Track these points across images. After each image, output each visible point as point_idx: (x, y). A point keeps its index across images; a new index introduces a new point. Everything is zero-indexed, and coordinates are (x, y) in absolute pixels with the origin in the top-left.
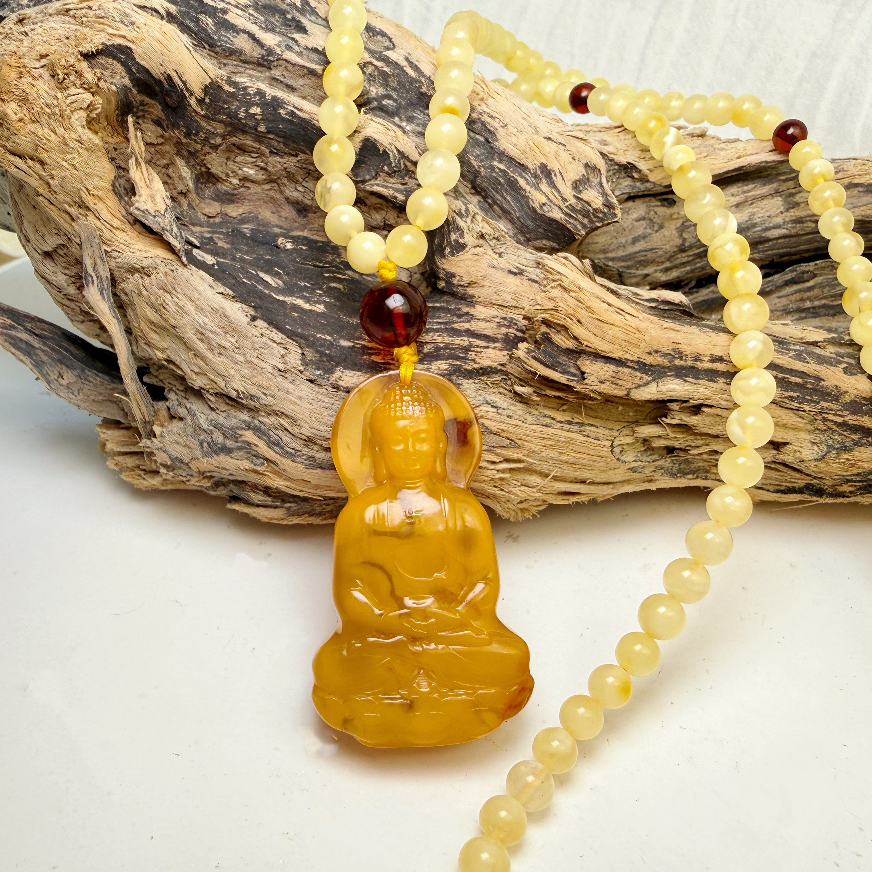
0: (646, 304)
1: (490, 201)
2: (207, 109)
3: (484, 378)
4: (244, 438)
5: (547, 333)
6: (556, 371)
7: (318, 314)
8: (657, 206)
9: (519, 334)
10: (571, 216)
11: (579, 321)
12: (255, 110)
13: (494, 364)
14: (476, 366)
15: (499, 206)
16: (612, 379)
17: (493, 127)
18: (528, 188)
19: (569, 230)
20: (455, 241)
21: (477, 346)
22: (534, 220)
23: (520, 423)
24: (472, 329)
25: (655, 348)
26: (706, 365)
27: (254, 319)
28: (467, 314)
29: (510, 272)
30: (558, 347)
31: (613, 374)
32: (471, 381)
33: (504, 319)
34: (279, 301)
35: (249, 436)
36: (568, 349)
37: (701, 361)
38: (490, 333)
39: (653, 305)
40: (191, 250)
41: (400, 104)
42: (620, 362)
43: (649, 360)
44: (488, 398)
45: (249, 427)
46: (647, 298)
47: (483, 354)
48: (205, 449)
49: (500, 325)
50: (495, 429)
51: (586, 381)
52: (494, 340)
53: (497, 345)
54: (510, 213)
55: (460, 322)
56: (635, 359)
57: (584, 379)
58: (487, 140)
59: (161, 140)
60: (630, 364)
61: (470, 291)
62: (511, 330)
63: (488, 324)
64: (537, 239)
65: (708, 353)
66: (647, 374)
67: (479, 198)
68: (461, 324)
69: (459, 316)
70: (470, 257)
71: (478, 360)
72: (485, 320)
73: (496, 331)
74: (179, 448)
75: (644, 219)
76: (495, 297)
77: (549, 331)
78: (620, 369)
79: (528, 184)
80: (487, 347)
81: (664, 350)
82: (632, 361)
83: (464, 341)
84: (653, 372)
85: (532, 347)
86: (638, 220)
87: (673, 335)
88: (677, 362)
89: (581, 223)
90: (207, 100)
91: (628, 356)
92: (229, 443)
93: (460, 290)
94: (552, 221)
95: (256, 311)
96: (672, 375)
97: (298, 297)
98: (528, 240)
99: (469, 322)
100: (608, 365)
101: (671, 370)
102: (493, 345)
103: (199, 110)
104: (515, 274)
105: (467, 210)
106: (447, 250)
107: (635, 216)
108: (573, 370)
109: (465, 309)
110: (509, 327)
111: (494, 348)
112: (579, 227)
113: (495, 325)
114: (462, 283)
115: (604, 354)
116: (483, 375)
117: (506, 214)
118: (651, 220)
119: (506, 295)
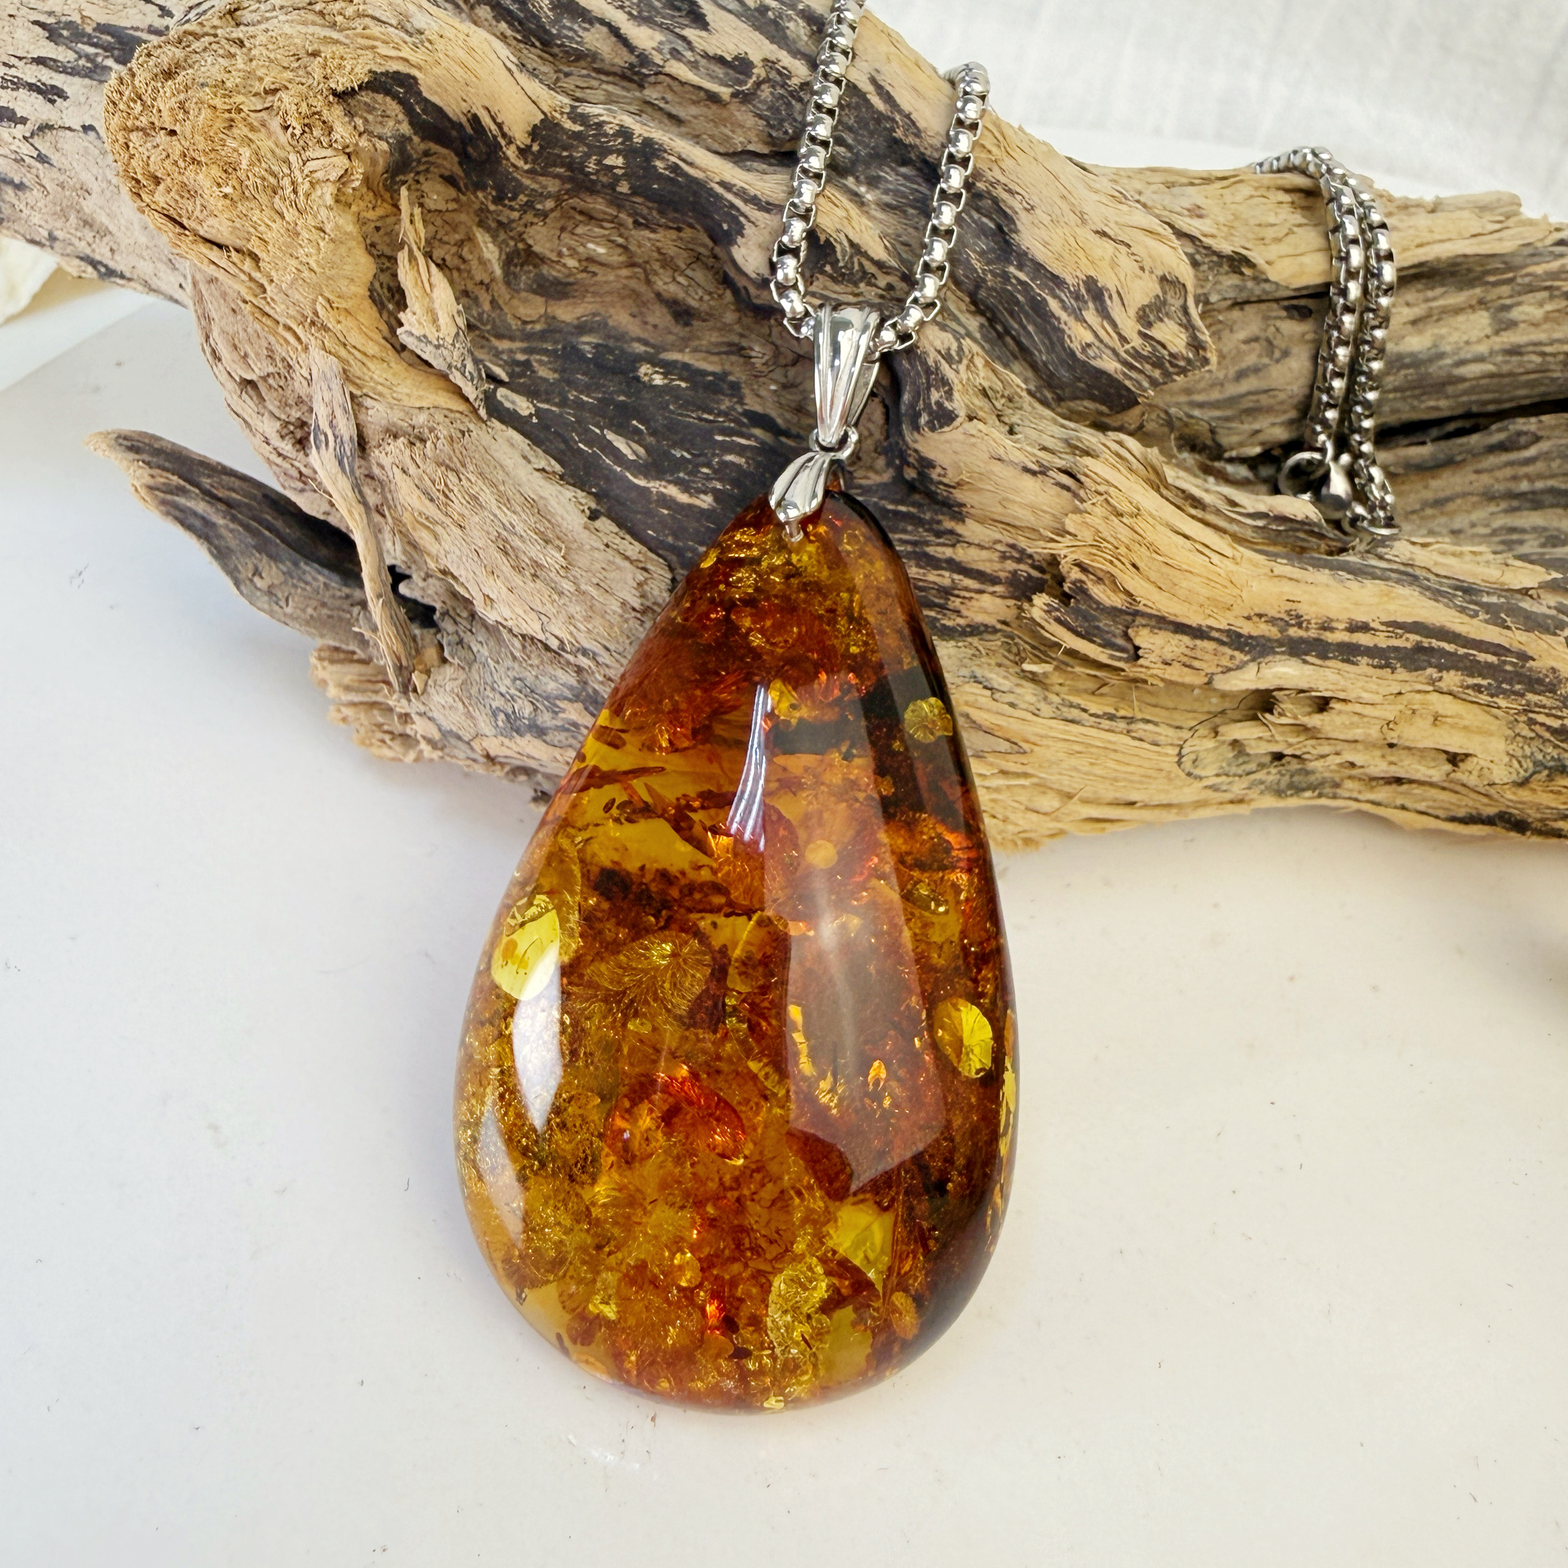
0: (1249, 521)
1: (999, 328)
2: (534, 162)
3: (975, 641)
4: (568, 715)
5: (1082, 582)
6: (1093, 642)
7: (702, 511)
8: (1280, 318)
9: (1035, 574)
10: (1132, 367)
11: (1134, 566)
12: (612, 160)
13: (991, 621)
14: (961, 621)
15: (1013, 338)
16: (1185, 659)
17: (1011, 208)
18: (1063, 316)
19: (1128, 390)
20: (938, 403)
21: (966, 589)
22: (1071, 368)
23: (1029, 717)
24: (957, 559)
25: (1257, 611)
26: (1340, 636)
27: (594, 516)
28: (952, 532)
29: (1026, 470)
30: (1098, 603)
31: (1188, 652)
32: (953, 643)
33: (1013, 546)
34: (638, 487)
35: (577, 712)
36: (1115, 609)
37: (1332, 630)
38: (987, 568)
39: (1260, 523)
40: (495, 390)
41: (857, 154)
42: (1198, 633)
43: (1247, 628)
44: (979, 673)
45: (577, 697)
46: (1251, 510)
47: (974, 603)
48: (501, 724)
49: (1004, 557)
50: (986, 724)
51: (1141, 661)
52: (994, 580)
53: (999, 589)
54: (1031, 354)
55: (939, 545)
56: (1223, 626)
57: (1138, 657)
58: (1000, 228)
59: (452, 206)
60: (1215, 634)
61: (959, 495)
62: (1022, 567)
63: (985, 554)
64: (1075, 398)
65: (1344, 616)
66: (1242, 651)
67: (982, 320)
68: (940, 549)
69: (939, 534)
70: (962, 437)
71: (965, 612)
72: (981, 547)
73: (997, 566)
74: (456, 718)
75: (1256, 339)
76: (999, 509)
77: (1084, 578)
78: (1198, 642)
79: (1065, 308)
80: (981, 592)
81: (1273, 613)
82: (1218, 630)
83: (944, 578)
84: (1253, 648)
85: (1055, 603)
86: (1247, 342)
87: (1289, 590)
88: (1293, 632)
89: (1149, 377)
90: (535, 148)
91: (1211, 622)
92: (542, 719)
93: (941, 490)
94: (1101, 373)
95: (598, 503)
96: (1283, 653)
97: (669, 482)
98: (1060, 399)
99: (953, 546)
100: (1178, 637)
101: (1281, 645)
102: (991, 589)
103: (520, 163)
104: (1034, 473)
105: (960, 349)
106: (924, 419)
107: (1242, 335)
108: (1120, 641)
109: (948, 524)
110: (1019, 561)
111: (993, 593)
112: (1146, 384)
113: (995, 556)
114: (945, 480)
115: (1172, 618)
116: (972, 634)
117: (1024, 353)
118: (1269, 342)
119: (1016, 508)
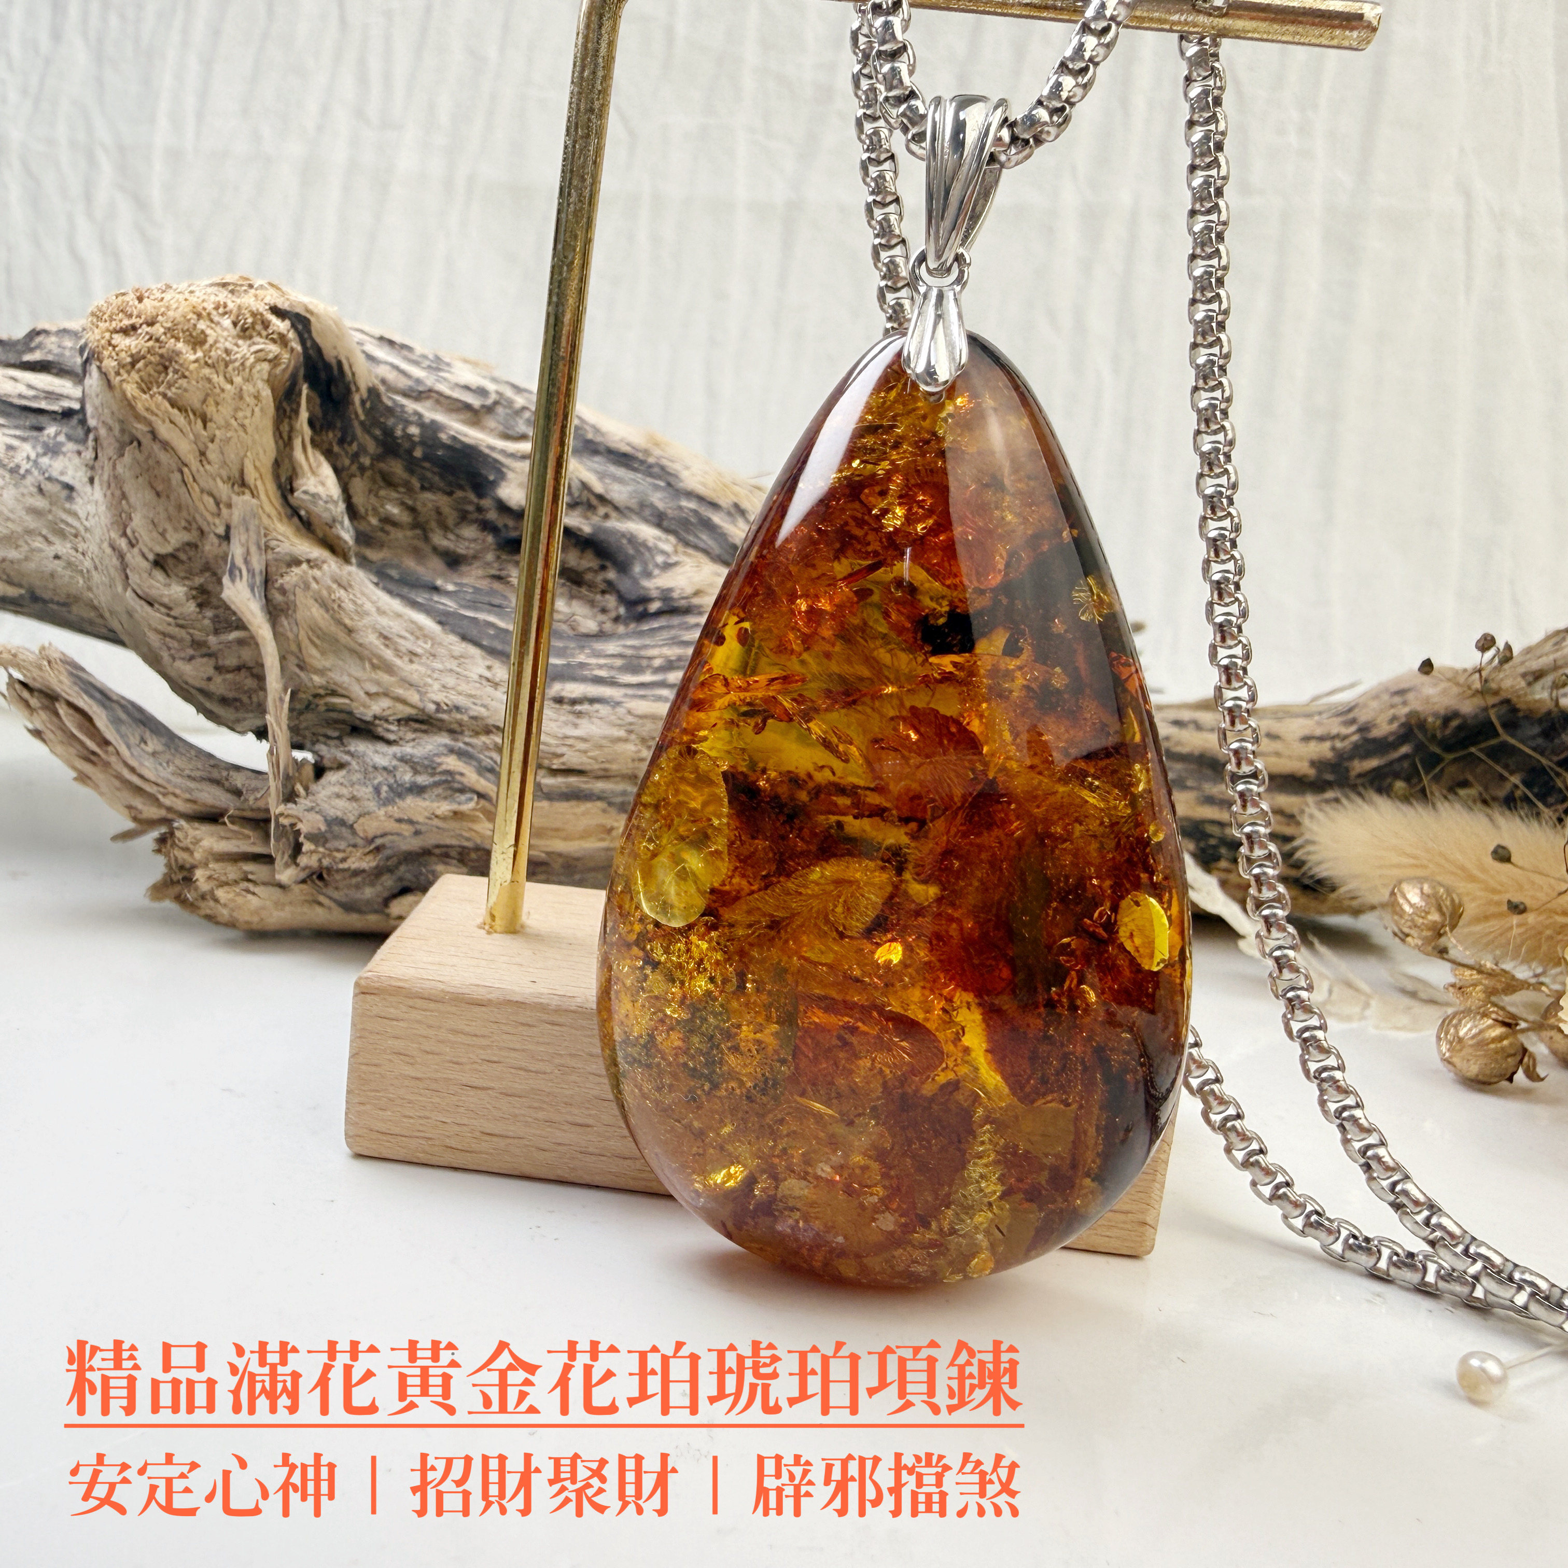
2: (365, 416)
4: (444, 767)
12: (413, 430)
17: (674, 469)
35: (451, 763)
45: (452, 751)
48: (384, 795)
54: (707, 549)
58: (669, 483)
74: (341, 803)
92: (422, 780)
